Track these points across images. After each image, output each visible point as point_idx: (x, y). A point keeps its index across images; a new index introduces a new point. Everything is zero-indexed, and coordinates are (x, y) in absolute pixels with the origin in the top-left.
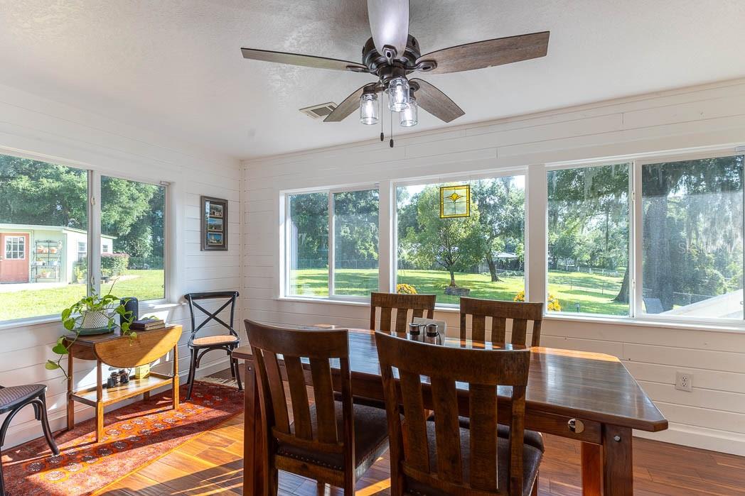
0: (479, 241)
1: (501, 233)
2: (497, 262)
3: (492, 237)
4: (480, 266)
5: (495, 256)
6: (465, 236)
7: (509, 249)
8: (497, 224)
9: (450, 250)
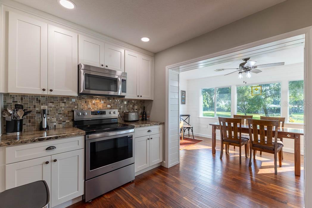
0: (260, 99)
1: (271, 96)
2: (269, 109)
3: (266, 97)
4: (259, 111)
5: (268, 106)
6: (252, 97)
7: (275, 102)
8: (269, 91)
9: (244, 103)
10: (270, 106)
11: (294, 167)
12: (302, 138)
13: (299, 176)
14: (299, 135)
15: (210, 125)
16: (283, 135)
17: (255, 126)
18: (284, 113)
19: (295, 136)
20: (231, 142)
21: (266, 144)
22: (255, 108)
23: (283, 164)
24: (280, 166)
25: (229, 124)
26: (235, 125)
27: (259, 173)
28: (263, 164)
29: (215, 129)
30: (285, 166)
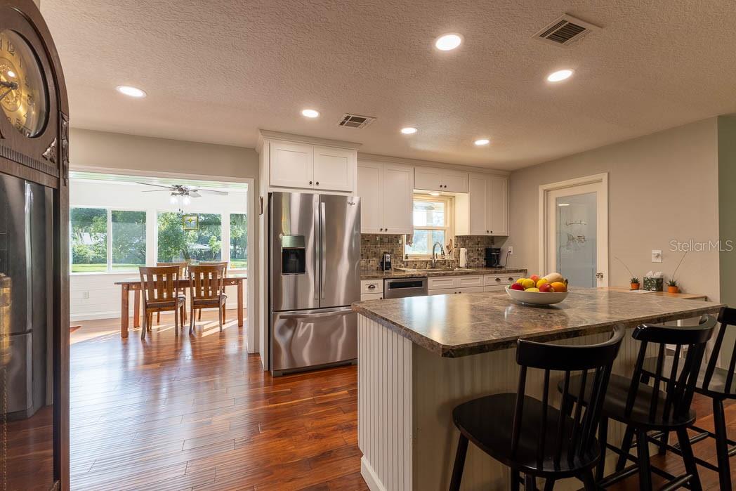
2: (191, 252)
5: (190, 247)
7: (202, 240)
10: (194, 248)
11: (237, 321)
12: (245, 282)
13: (242, 326)
14: (241, 279)
15: (118, 284)
16: (228, 282)
17: (198, 275)
18: (225, 257)
19: (238, 281)
20: (162, 306)
21: (210, 297)
22: (169, 251)
23: (226, 321)
24: (224, 324)
25: (159, 277)
26: (169, 277)
27: (203, 336)
28: (205, 327)
29: (128, 289)
30: (228, 322)
